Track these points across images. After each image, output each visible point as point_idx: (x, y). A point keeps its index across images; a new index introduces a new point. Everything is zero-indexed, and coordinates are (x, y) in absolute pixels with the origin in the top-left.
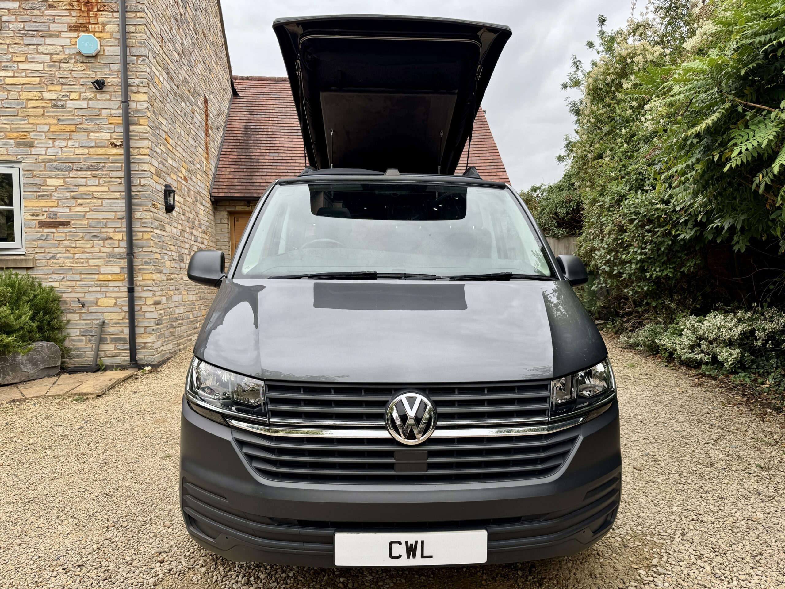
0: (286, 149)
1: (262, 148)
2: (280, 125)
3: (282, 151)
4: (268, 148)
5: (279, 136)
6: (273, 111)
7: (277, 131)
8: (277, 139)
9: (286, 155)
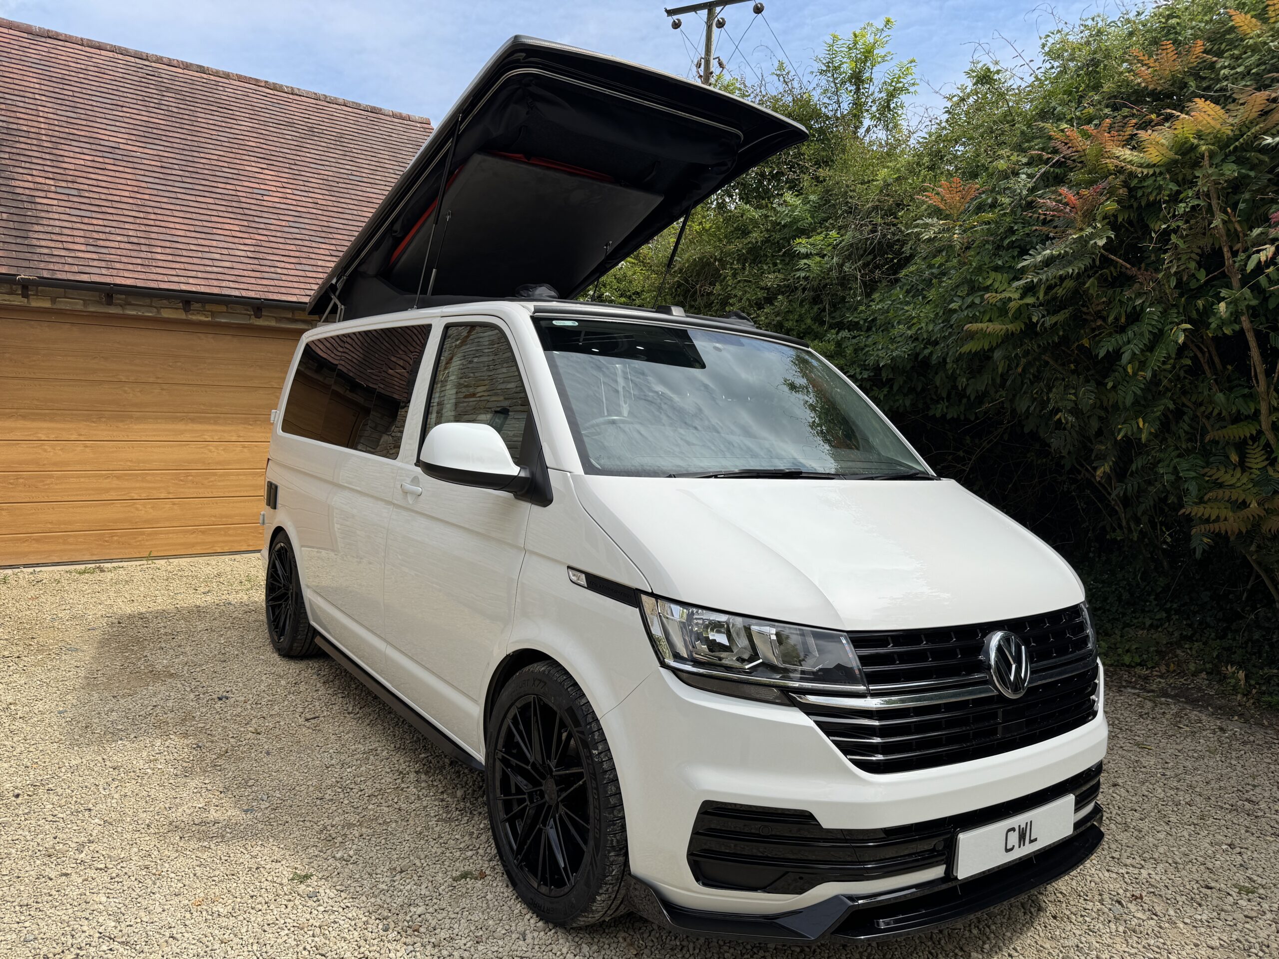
0: (95, 183)
1: (34, 172)
2: (67, 130)
3: (86, 187)
4: (51, 176)
5: (71, 154)
6: (43, 98)
7: (62, 141)
8: (66, 160)
9: (96, 196)
